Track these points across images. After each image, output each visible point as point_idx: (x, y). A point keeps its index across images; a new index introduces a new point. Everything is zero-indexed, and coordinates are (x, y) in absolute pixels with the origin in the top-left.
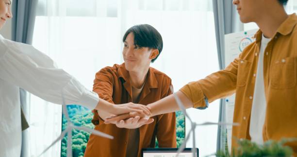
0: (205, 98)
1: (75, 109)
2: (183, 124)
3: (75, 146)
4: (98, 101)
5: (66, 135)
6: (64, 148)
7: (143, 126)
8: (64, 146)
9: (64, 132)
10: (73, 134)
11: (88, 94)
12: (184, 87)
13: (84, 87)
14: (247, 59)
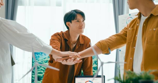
0: (109, 49)
1: (39, 55)
2: (96, 63)
3: (39, 75)
4: (52, 50)
5: (34, 69)
6: (33, 76)
7: (76, 64)
8: (33, 74)
9: (33, 67)
10: (38, 68)
11: (46, 46)
12: (97, 43)
13: (43, 42)
14: (132, 27)
